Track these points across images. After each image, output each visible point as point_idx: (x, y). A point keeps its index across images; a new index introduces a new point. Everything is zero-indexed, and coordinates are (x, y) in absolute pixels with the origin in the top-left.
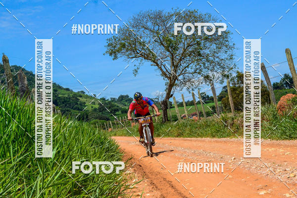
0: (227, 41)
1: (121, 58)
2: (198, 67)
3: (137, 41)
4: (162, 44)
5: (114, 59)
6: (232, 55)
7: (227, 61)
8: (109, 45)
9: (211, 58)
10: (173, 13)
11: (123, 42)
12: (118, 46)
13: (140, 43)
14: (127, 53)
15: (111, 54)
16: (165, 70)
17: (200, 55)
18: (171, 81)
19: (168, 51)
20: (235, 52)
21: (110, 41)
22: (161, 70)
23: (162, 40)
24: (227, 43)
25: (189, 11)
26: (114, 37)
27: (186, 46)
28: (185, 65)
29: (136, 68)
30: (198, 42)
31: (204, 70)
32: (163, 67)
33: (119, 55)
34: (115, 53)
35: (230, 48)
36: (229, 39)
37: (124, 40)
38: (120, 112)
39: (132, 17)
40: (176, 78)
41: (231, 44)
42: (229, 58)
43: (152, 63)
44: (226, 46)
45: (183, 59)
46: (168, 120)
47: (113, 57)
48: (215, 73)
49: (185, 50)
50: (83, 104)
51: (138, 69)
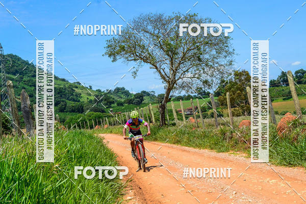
0: (227, 46)
1: (120, 60)
2: (197, 72)
3: (137, 44)
4: (162, 48)
5: (113, 61)
6: (231, 61)
7: (226, 67)
8: (109, 47)
9: (210, 63)
10: (173, 16)
11: (123, 44)
12: (118, 48)
13: (140, 46)
14: (127, 56)
15: (110, 56)
16: (164, 74)
17: (200, 60)
18: (169, 85)
19: (168, 55)
20: (235, 57)
21: (110, 42)
22: (160, 73)
23: (162, 44)
24: (227, 48)
25: (189, 15)
26: (114, 38)
27: (185, 50)
28: (184, 69)
29: (135, 70)
30: (197, 46)
31: (203, 75)
32: (162, 71)
33: (118, 57)
34: (114, 55)
35: (230, 53)
36: (229, 45)
37: (124, 42)
38: (116, 104)
39: (132, 20)
40: (174, 82)
41: (231, 50)
42: (228, 63)
43: (151, 66)
44: (226, 52)
45: (183, 63)
46: (165, 124)
47: (112, 59)
48: (214, 79)
49: (184, 54)
50: (79, 95)
51: (137, 71)
